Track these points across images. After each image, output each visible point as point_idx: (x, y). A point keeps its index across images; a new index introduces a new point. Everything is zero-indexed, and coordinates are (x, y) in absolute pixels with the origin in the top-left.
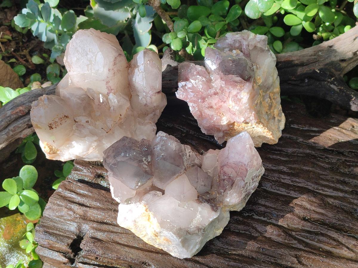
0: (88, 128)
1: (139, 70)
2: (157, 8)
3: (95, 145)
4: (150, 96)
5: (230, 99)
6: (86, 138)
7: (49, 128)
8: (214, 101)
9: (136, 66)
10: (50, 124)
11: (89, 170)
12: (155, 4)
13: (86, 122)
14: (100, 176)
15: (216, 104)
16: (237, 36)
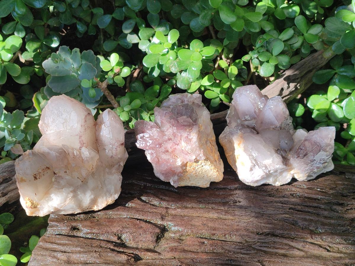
0: (66, 179)
1: (106, 125)
2: (104, 89)
3: (71, 196)
4: (115, 147)
5: (183, 140)
6: (64, 190)
7: (34, 179)
8: (169, 146)
9: (102, 123)
10: (35, 175)
11: (64, 225)
12: (103, 86)
13: (65, 172)
14: (74, 228)
15: (171, 147)
16: (178, 96)
